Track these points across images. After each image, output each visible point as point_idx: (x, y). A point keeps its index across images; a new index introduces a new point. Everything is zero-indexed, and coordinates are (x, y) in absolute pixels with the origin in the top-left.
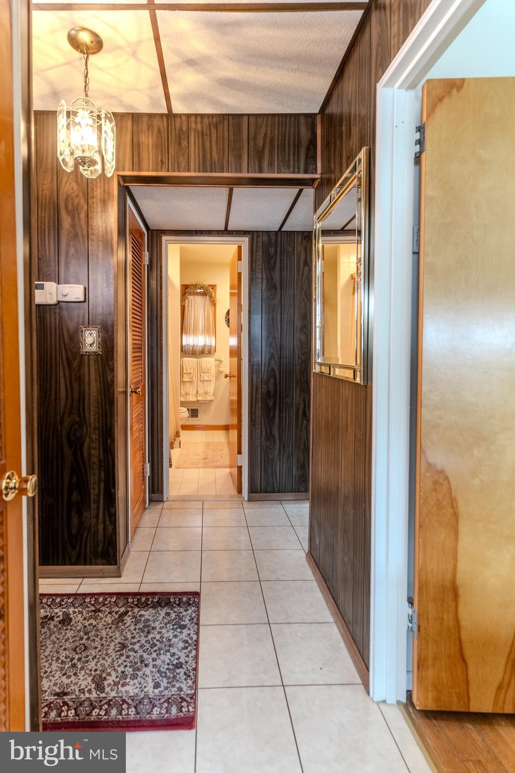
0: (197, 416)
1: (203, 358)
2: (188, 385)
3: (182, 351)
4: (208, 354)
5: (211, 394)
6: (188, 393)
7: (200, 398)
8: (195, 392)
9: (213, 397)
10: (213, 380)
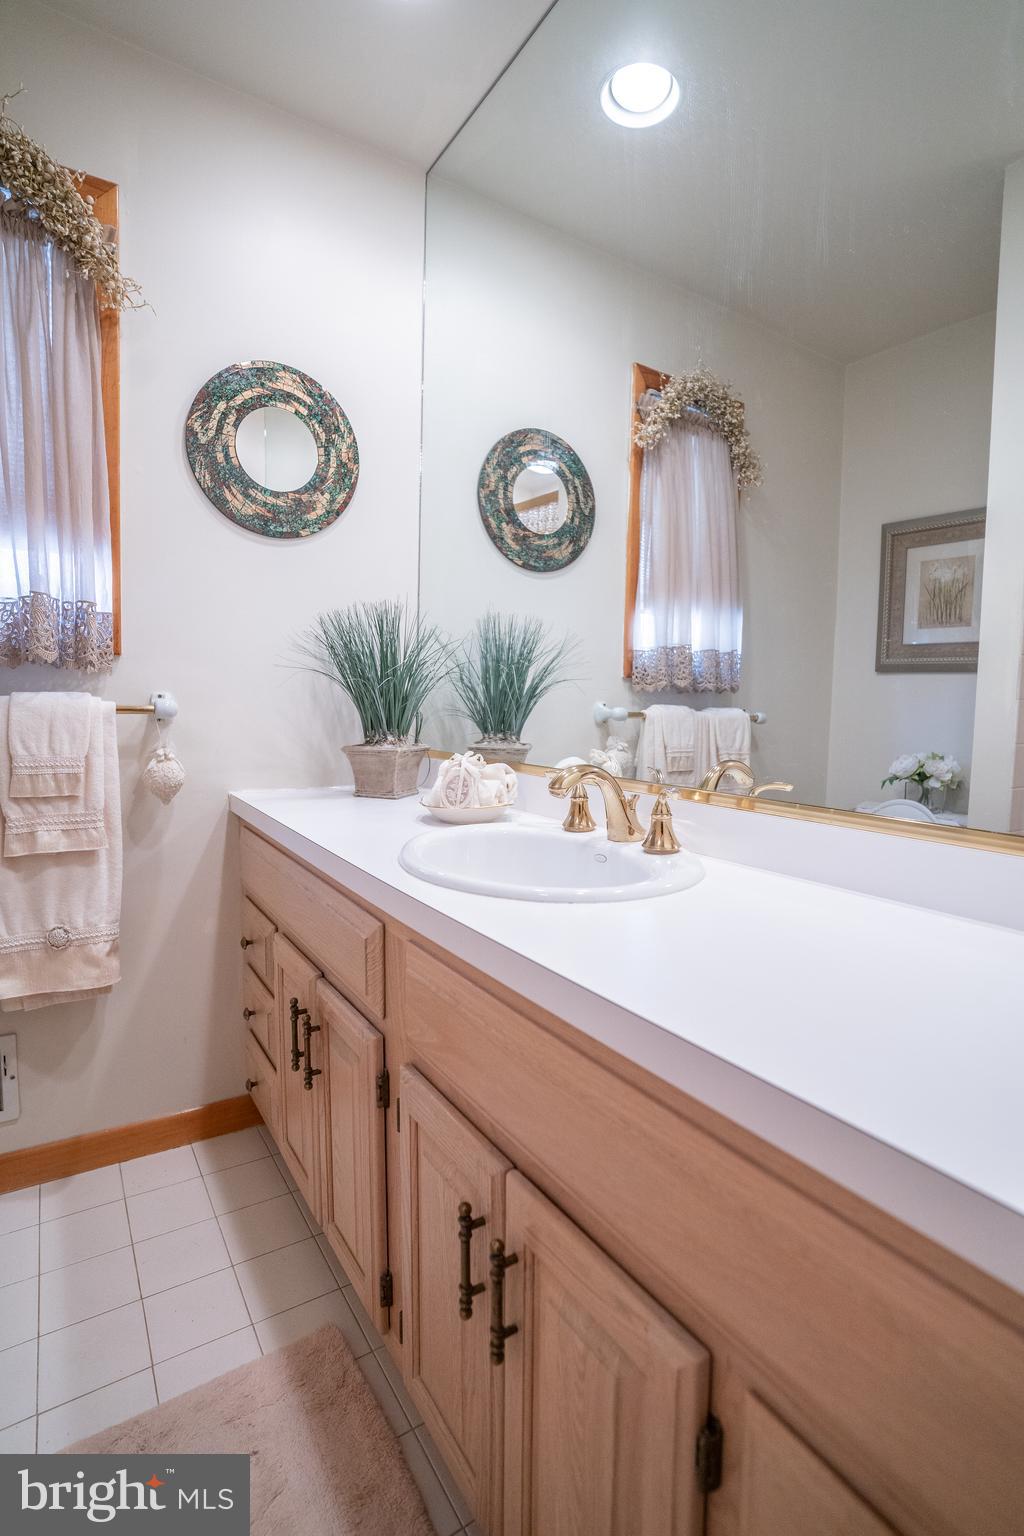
1: (21, 698)
4: (59, 663)
9: (114, 963)
10: (107, 846)
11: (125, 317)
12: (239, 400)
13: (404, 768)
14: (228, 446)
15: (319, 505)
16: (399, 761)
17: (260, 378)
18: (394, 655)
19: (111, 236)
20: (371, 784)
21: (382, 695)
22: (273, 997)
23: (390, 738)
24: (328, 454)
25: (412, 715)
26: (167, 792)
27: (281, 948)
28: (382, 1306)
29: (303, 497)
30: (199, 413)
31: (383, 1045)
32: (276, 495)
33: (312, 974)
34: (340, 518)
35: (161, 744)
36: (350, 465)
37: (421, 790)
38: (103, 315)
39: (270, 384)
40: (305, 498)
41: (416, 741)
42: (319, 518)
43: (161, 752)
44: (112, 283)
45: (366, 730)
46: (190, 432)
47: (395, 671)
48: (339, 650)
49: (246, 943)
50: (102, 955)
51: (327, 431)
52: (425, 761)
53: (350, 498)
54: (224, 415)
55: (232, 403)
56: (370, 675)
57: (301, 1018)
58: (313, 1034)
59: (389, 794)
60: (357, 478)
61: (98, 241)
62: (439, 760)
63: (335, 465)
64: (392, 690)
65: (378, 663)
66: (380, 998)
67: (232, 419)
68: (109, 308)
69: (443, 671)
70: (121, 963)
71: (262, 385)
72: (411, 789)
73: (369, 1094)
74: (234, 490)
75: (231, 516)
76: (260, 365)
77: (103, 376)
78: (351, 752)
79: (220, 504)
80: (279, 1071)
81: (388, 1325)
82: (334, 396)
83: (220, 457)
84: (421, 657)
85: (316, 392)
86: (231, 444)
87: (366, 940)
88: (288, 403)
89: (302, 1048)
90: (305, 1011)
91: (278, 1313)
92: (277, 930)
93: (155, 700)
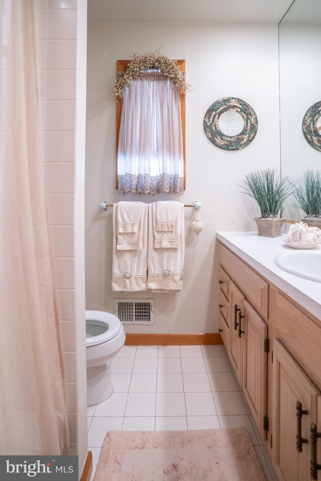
0: (148, 318)
1: (160, 203)
2: (127, 258)
3: (117, 188)
4: (169, 193)
5: (178, 278)
6: (128, 275)
7: (153, 286)
8: (142, 272)
9: (181, 283)
10: (181, 247)
11: (187, 94)
12: (219, 110)
13: (276, 226)
14: (216, 125)
15: (245, 139)
16: (274, 224)
17: (225, 103)
18: (272, 187)
19: (184, 74)
20: (264, 231)
21: (268, 201)
22: (229, 302)
23: (271, 216)
24: (247, 122)
25: (279, 207)
26: (198, 231)
27: (232, 285)
28: (264, 429)
29: (239, 137)
30: (207, 116)
31: (267, 329)
32: (231, 137)
33: (243, 297)
34: (252, 142)
35: (196, 216)
36: (255, 125)
37: (282, 234)
38: (182, 95)
39: (228, 104)
40: (240, 137)
41: (281, 217)
42: (245, 143)
43: (196, 219)
44: (184, 86)
45: (262, 212)
46: (205, 122)
47: (272, 193)
48: (253, 186)
49: (221, 282)
50: (178, 280)
51: (247, 115)
52: (284, 223)
53: (255, 135)
54: (215, 116)
55: (217, 112)
56: (263, 194)
57: (238, 312)
58: (242, 318)
59: (271, 235)
60: (257, 128)
61: (181, 76)
62: (290, 224)
63: (250, 125)
64: (271, 199)
65: (266, 189)
66: (266, 311)
67: (217, 116)
68: (183, 93)
69: (291, 192)
70: (183, 283)
71: (226, 105)
72: (279, 234)
73: (261, 345)
74: (218, 138)
75: (217, 146)
76: (225, 99)
77: (181, 111)
78: (257, 220)
79: (214, 142)
80: (230, 328)
81: (266, 438)
82: (248, 103)
83: (214, 128)
84: (282, 187)
85: (243, 103)
86: (217, 124)
87: (262, 289)
88: (234, 108)
89: (238, 322)
90: (239, 310)
91: (227, 415)
92: (231, 280)
93: (195, 203)
